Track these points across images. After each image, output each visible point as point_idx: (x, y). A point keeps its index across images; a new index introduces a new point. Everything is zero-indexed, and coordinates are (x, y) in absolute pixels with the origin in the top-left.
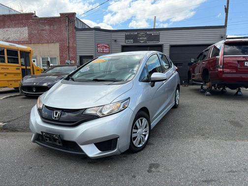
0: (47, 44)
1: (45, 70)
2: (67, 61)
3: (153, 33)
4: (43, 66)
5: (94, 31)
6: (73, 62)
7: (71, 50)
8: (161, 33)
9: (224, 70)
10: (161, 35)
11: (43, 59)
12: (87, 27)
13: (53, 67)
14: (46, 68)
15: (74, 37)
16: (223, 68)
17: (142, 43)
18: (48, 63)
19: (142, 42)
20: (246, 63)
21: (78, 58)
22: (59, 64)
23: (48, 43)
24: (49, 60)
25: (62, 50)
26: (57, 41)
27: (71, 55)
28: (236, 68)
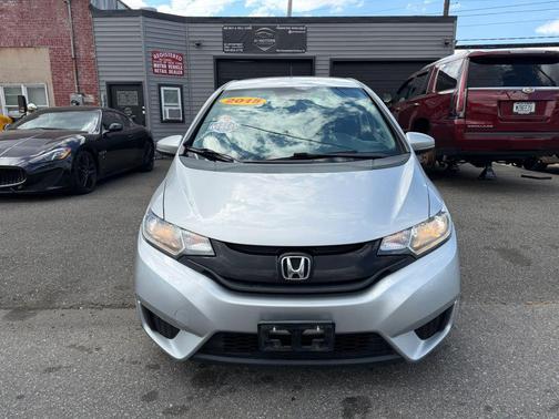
0: (13, 50)
1: (14, 120)
2: (73, 97)
3: (291, 30)
4: (9, 109)
5: (141, 18)
6: (91, 98)
7: (83, 67)
8: (310, 28)
9: (468, 122)
10: (309, 35)
11: (6, 90)
12: (121, 7)
13: (36, 114)
14: (16, 114)
15: (90, 33)
16: (465, 118)
17: (264, 52)
18: (22, 102)
19: (265, 49)
20: (515, 105)
21: (104, 88)
22: (54, 106)
23: (17, 46)
24: (24, 93)
25: (57, 67)
26: (43, 43)
27: (84, 81)
28: (494, 119)
